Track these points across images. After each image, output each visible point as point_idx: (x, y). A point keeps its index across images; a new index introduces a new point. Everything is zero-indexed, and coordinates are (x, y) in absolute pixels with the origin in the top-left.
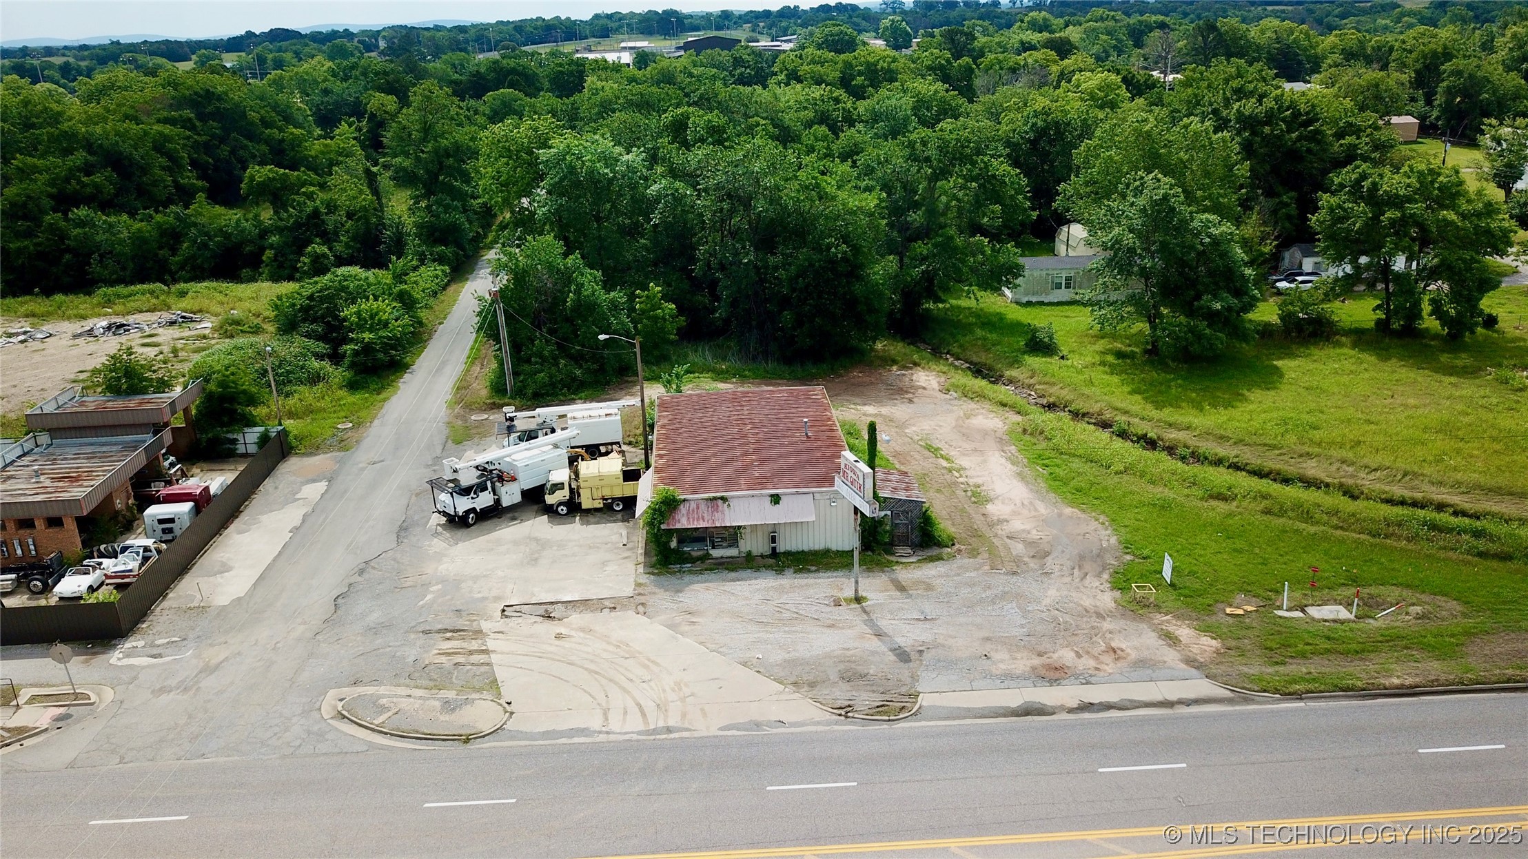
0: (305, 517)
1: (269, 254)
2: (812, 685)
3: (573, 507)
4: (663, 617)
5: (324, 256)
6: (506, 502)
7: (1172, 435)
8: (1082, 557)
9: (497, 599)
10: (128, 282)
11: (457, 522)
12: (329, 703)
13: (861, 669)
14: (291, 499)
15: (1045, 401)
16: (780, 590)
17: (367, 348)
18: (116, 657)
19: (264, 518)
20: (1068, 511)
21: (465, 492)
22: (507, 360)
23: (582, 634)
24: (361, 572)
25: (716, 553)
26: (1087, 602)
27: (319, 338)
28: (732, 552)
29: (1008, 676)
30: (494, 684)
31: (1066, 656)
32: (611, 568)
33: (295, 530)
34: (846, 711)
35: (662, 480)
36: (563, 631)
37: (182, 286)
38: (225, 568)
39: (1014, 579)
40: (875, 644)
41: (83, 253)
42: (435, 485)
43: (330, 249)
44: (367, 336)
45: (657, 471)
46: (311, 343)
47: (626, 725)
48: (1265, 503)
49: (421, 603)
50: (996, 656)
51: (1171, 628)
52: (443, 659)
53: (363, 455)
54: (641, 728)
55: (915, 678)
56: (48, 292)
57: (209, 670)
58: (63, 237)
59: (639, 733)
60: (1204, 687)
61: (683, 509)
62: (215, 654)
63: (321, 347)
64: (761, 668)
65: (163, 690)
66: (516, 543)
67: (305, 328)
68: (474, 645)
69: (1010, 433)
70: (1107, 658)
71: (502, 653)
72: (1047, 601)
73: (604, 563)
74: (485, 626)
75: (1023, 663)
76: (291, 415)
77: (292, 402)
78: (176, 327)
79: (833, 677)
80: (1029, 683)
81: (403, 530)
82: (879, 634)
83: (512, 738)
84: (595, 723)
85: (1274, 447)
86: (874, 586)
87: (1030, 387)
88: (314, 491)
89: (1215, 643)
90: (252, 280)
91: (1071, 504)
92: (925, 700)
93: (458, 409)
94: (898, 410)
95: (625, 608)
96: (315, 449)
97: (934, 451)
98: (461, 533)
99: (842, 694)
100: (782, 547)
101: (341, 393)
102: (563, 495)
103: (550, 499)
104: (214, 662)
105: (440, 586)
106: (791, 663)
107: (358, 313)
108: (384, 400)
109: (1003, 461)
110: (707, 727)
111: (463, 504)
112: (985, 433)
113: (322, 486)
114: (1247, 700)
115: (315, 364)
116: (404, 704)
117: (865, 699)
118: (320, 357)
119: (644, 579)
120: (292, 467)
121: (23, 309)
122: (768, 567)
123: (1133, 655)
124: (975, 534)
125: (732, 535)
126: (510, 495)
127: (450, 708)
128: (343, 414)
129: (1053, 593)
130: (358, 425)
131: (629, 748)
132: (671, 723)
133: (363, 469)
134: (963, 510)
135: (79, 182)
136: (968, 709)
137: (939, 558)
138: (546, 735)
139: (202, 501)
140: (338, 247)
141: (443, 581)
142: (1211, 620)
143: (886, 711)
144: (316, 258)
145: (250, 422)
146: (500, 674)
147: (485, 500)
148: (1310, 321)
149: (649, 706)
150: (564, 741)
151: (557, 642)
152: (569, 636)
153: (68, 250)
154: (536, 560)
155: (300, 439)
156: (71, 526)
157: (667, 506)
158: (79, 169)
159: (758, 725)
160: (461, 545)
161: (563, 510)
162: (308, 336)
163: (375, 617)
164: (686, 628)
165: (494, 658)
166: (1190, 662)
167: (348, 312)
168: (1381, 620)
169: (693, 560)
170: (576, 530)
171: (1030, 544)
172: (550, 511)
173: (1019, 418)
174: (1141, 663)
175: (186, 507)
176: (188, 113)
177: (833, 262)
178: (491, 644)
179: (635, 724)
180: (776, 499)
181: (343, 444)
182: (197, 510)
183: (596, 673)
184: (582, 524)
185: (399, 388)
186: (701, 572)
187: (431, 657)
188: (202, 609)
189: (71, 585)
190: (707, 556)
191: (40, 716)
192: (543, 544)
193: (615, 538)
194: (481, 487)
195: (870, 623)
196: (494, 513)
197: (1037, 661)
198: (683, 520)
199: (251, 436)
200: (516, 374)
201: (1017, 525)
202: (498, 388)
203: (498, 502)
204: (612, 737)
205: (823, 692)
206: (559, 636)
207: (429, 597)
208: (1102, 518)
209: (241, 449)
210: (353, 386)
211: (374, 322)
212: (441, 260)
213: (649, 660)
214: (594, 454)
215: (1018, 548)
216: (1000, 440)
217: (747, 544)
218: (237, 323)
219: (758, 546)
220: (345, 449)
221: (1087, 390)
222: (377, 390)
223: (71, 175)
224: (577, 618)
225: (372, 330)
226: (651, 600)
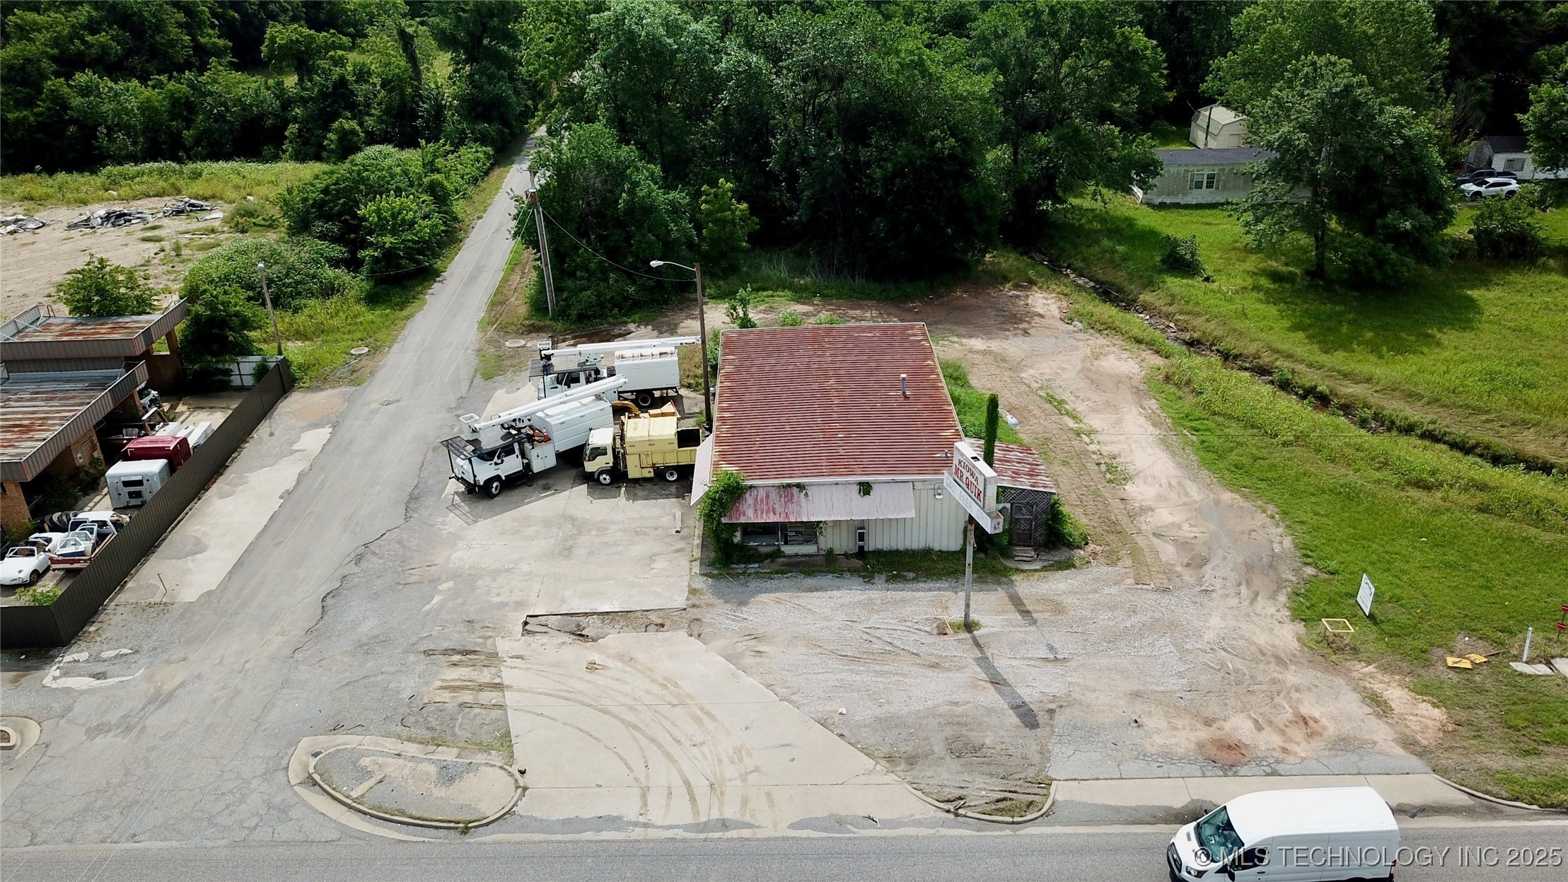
0: (301, 476)
1: (292, 129)
2: (912, 760)
3: (618, 475)
4: (721, 643)
5: (353, 132)
6: (537, 467)
7: (1349, 390)
8: (1249, 568)
9: (519, 605)
10: (136, 159)
11: (479, 492)
12: (300, 761)
13: (975, 737)
14: (287, 451)
15: (1187, 336)
16: (868, 606)
17: (389, 255)
18: (51, 676)
19: (253, 477)
20: (1227, 496)
21: (488, 456)
22: (549, 273)
23: (619, 665)
24: (359, 559)
25: (788, 550)
26: (1262, 639)
27: (335, 240)
28: (810, 549)
29: (1167, 757)
30: (505, 741)
31: (1240, 727)
32: (660, 564)
33: (287, 495)
34: (955, 806)
35: (723, 455)
36: (597, 658)
37: (199, 165)
38: (199, 547)
39: (1165, 599)
40: (990, 697)
41: (88, 125)
42: (451, 445)
43: (361, 124)
44: (388, 240)
45: (719, 441)
46: (323, 245)
47: (669, 814)
49: (427, 608)
50: (1152, 722)
51: (1377, 687)
52: (446, 696)
53: (378, 390)
54: (689, 819)
55: (1045, 754)
56: (51, 170)
57: (160, 699)
58: (65, 106)
59: (686, 828)
61: (749, 498)
62: (172, 676)
63: (337, 251)
64: (845, 730)
66: (547, 523)
67: (319, 226)
68: (486, 676)
69: (1148, 380)
70: (1297, 733)
71: (520, 690)
72: (1210, 636)
73: (652, 557)
74: (503, 646)
75: (1186, 737)
76: (301, 335)
77: (301, 318)
78: (183, 217)
79: (939, 749)
80: (1195, 769)
81: (413, 500)
82: (997, 682)
83: (523, 829)
84: (630, 811)
85: (1478, 411)
86: (989, 606)
87: (1168, 316)
88: (314, 440)
89: (1439, 714)
90: (275, 158)
91: (1232, 486)
92: (1059, 792)
93: (491, 331)
94: (1012, 346)
95: (676, 626)
96: (323, 381)
97: (1058, 404)
98: (483, 506)
99: (949, 776)
100: (872, 544)
101: (358, 308)
102: (605, 461)
103: (590, 466)
104: (168, 688)
105: (451, 584)
106: (885, 723)
107: (378, 211)
108: (407, 318)
109: (1142, 420)
110: (774, 825)
111: (485, 472)
112: (1118, 380)
113: (325, 433)
114: (1493, 812)
115: (329, 273)
116: (393, 767)
117: (982, 788)
118: (335, 263)
119: (700, 583)
120: (294, 405)
121: (19, 191)
122: (854, 571)
123: (1332, 730)
124: (1114, 528)
125: (810, 531)
126: (542, 458)
127: (448, 776)
128: (358, 335)
129: (1215, 622)
130: (375, 350)
132: (730, 813)
133: (374, 412)
134: (1096, 493)
135: (84, 42)
136: (1117, 809)
137: (1068, 565)
138: (569, 824)
139: (177, 456)
140: (370, 122)
141: (455, 576)
142: (1429, 675)
143: (1009, 807)
144: (345, 135)
145: (245, 349)
146: (516, 723)
147: (512, 465)
148: (1508, 237)
149: (700, 786)
150: (589, 835)
151: (589, 676)
152: (604, 667)
153: (72, 121)
154: (570, 548)
155: (304, 368)
156: (15, 491)
157: (730, 494)
158: (83, 27)
159: (840, 822)
160: (482, 524)
161: (605, 479)
162: (323, 237)
163: (369, 627)
164: (749, 660)
165: (510, 698)
166: (1408, 743)
167: (366, 210)
169: (761, 559)
170: (620, 507)
171: (1183, 545)
172: (590, 480)
173: (1158, 361)
174: (1344, 744)
175: (154, 467)
177: (937, 159)
178: (508, 676)
179: (681, 813)
180: (865, 489)
181: (355, 376)
182: (172, 467)
183: (636, 728)
184: (628, 499)
185: (425, 302)
186: (769, 576)
187: (432, 693)
188: (164, 606)
189: (13, 568)
190: (778, 554)
192: (579, 526)
193: (666, 521)
194: (508, 451)
195: (984, 662)
196: (524, 480)
197: (1204, 734)
198: (750, 513)
199: (245, 368)
200: (558, 290)
201: (1164, 516)
202: (538, 306)
203: (527, 467)
204: (652, 833)
205: (925, 773)
206: (592, 667)
207: (437, 599)
208: (1271, 509)
209: (236, 381)
210: (372, 300)
211: (398, 224)
212: (483, 139)
213: (702, 709)
214: (646, 400)
215: (1168, 552)
216: (1137, 391)
217: (827, 541)
218: (251, 214)
219: (841, 543)
220: (356, 382)
221: (1240, 325)
222: (402, 306)
223: (75, 34)
224: (616, 640)
225: (394, 232)
226: (708, 616)
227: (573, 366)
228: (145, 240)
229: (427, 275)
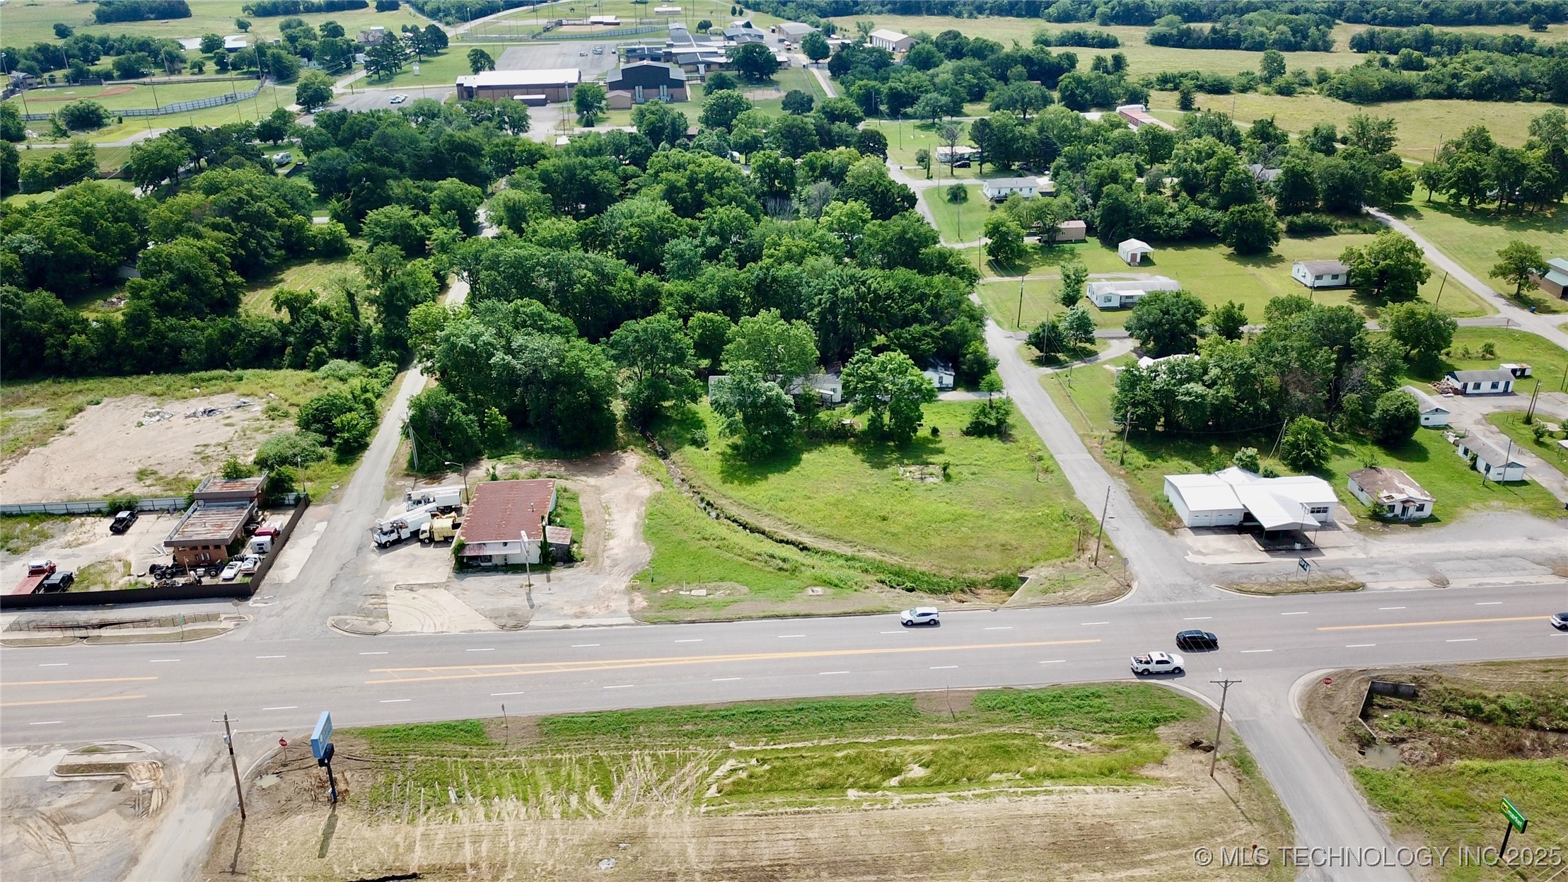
0: (318, 541)
1: (289, 350)
2: (497, 618)
3: (430, 540)
4: (453, 591)
5: (323, 353)
6: (403, 537)
7: (723, 502)
8: (630, 567)
9: (394, 581)
10: (207, 368)
11: (382, 547)
12: (330, 621)
13: (516, 612)
14: (311, 531)
15: (683, 477)
16: (503, 581)
17: (346, 441)
18: (250, 603)
19: (300, 542)
20: (643, 544)
21: (385, 534)
22: (415, 453)
23: (422, 598)
24: (342, 569)
25: (482, 565)
26: (616, 587)
27: (321, 432)
28: (488, 564)
29: (566, 614)
30: (387, 616)
31: (590, 608)
32: (440, 569)
33: (314, 548)
34: (503, 627)
35: (462, 533)
36: (416, 596)
37: (239, 372)
38: (286, 566)
39: (595, 577)
40: (525, 603)
41: (176, 348)
42: (373, 530)
43: (326, 347)
44: (346, 435)
45: (463, 528)
46: (316, 435)
47: (429, 630)
48: (720, 543)
49: (365, 582)
50: (567, 607)
51: (636, 598)
52: (370, 606)
53: (344, 506)
55: (532, 615)
56: (157, 373)
57: (286, 609)
58: (164, 337)
59: (432, 633)
60: (630, 620)
61: (468, 548)
62: (288, 603)
63: (323, 438)
64: (482, 613)
65: (271, 616)
66: (405, 556)
67: (314, 426)
68: (382, 601)
69: (649, 497)
70: (604, 608)
71: (392, 604)
72: (601, 586)
73: (438, 567)
74: (387, 593)
75: (575, 609)
76: (310, 480)
77: (309, 472)
78: (240, 409)
79: (505, 615)
80: (571, 617)
81: (360, 549)
82: (529, 599)
83: (390, 634)
84: (418, 630)
85: (760, 509)
86: (538, 579)
88: (321, 527)
89: (646, 604)
90: (278, 367)
91: (646, 540)
92: (531, 623)
93: (391, 478)
95: (441, 587)
96: (322, 502)
97: (607, 508)
98: (384, 551)
99: (503, 622)
100: (510, 562)
101: (334, 466)
102: (427, 535)
103: (421, 537)
104: (287, 606)
105: (372, 576)
106: (493, 610)
108: (355, 468)
109: (634, 516)
110: (455, 631)
111: (384, 539)
112: (638, 497)
113: (325, 524)
114: (638, 625)
115: (321, 450)
116: (355, 621)
117: (512, 622)
118: (323, 444)
119: (452, 575)
120: (310, 511)
121: (149, 391)
122: (501, 571)
123: (614, 607)
124: (595, 555)
125: (489, 558)
126: (405, 534)
127: (370, 623)
128: (334, 479)
129: (606, 583)
130: (341, 487)
131: (428, 637)
132: (444, 630)
133: (344, 515)
134: (597, 544)
137: (570, 568)
138: (401, 633)
139: (275, 535)
140: (331, 344)
141: (373, 573)
142: (652, 595)
143: (516, 627)
144: (318, 355)
145: (292, 491)
146: (390, 612)
147: (394, 536)
149: (438, 624)
150: (407, 635)
151: (413, 600)
152: (417, 598)
153: (167, 344)
154: (412, 564)
155: (314, 496)
156: (224, 548)
157: (461, 547)
159: (471, 631)
160: (383, 557)
161: (426, 541)
162: (316, 431)
163: (346, 589)
164: (461, 595)
165: (389, 606)
166: (630, 612)
167: (337, 421)
168: (719, 595)
169: (472, 567)
170: (431, 551)
171: (614, 560)
172: (422, 541)
173: (660, 489)
174: (614, 611)
175: (268, 538)
176: (227, 219)
178: (389, 601)
179: (432, 630)
180: (505, 544)
181: (334, 499)
182: (272, 539)
183: (424, 612)
184: (433, 548)
185: (362, 462)
186: (475, 572)
187: (366, 605)
188: (279, 585)
189: (227, 573)
190: (478, 566)
191: (231, 625)
192: (416, 557)
193: (443, 555)
194: (392, 532)
195: (529, 594)
196: (399, 542)
197: (580, 609)
198: (468, 553)
199: (291, 497)
200: (419, 458)
201: (615, 551)
202: (411, 464)
203: (400, 537)
204: (423, 634)
205: (499, 620)
206: (414, 598)
207: (368, 580)
209: (289, 502)
210: (340, 461)
211: (350, 427)
212: (392, 359)
213: (444, 607)
214: (446, 510)
215: (607, 562)
216: (642, 504)
217: (495, 561)
218: (274, 409)
219: (500, 562)
220: (335, 502)
221: (701, 473)
222: (352, 463)
223: (162, 291)
224: (422, 591)
225: (349, 431)
226: (452, 584)
227: (419, 498)
228: (227, 425)
229: (364, 447)
